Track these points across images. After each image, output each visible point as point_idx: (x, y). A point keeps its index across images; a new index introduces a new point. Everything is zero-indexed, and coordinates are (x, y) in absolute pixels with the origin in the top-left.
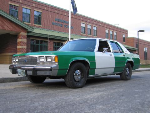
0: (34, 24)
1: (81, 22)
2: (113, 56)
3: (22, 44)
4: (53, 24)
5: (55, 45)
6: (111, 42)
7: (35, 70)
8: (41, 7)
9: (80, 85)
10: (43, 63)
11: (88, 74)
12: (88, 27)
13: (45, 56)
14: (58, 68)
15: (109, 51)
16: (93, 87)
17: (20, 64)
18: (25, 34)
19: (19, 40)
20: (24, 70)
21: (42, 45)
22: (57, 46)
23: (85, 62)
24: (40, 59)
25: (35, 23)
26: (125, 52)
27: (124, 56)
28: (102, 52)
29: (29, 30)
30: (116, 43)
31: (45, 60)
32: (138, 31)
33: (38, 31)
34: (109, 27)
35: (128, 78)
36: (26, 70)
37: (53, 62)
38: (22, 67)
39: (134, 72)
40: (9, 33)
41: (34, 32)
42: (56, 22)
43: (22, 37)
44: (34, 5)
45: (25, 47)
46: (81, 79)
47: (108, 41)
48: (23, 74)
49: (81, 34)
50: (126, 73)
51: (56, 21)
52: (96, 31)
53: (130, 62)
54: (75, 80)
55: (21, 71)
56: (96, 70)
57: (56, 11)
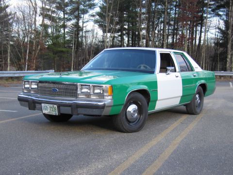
2: (180, 78)
6: (175, 53)
10: (88, 95)
13: (91, 85)
14: (113, 104)
15: (175, 71)
17: (41, 93)
23: (144, 92)
26: (195, 69)
27: (194, 76)
28: (165, 74)
35: (198, 110)
37: (105, 94)
46: (137, 118)
47: (172, 52)
48: (53, 112)
54: (128, 120)
56: (157, 102)
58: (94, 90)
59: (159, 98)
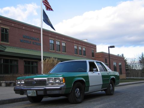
0: (1, 42)
1: (50, 38)
8: (8, 23)
11: (84, 91)
14: (65, 88)
15: (98, 71)
16: (89, 102)
17: (27, 86)
20: (35, 91)
21: (12, 64)
24: (48, 81)
26: (108, 71)
27: (108, 74)
28: (92, 72)
29: (1, 49)
30: (101, 63)
34: (77, 42)
35: (112, 93)
36: (37, 91)
37: (62, 82)
39: (115, 87)
42: (24, 39)
44: (0, 22)
46: (80, 96)
47: (95, 62)
48: (33, 95)
49: (50, 50)
50: (110, 88)
52: (65, 47)
53: (113, 79)
54: (76, 97)
55: (31, 92)
57: (24, 28)
58: (55, 81)
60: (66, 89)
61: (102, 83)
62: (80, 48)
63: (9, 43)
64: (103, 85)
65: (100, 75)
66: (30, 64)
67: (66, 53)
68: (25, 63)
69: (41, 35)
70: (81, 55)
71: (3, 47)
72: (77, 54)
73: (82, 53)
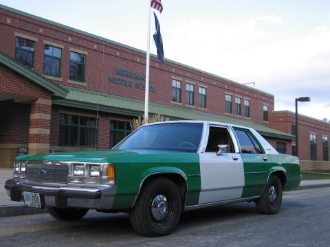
0: (69, 81)
1: (173, 77)
2: (240, 161)
3: (39, 123)
4: (111, 81)
5: (115, 127)
6: (235, 129)
7: (62, 196)
8: (84, 43)
9: (164, 228)
10: (82, 178)
11: (183, 202)
12: (188, 88)
13: (85, 163)
17: (29, 178)
18: (49, 102)
19: (35, 116)
20: (38, 195)
21: (84, 126)
22: (117, 130)
23: (176, 178)
24: (74, 170)
25: (71, 78)
26: (267, 152)
27: (265, 160)
29: (57, 94)
30: (247, 132)
31: (86, 173)
32: (297, 100)
33: (77, 95)
34: (232, 88)
35: (273, 208)
36: (43, 194)
37: (104, 177)
38: (33, 187)
40: (13, 100)
41: (67, 98)
42: (117, 77)
43: (42, 109)
44: (70, 39)
45: (48, 132)
46: (167, 216)
48: (35, 204)
49: (172, 102)
50: (270, 197)
51: (117, 73)
52: (205, 96)
55: (31, 196)
56: (201, 194)
57: (118, 53)
58: (90, 171)
59: (203, 187)
60: (117, 195)
61: (242, 183)
62: (238, 101)
63: (85, 84)
64: (245, 188)
65: (238, 161)
66: (123, 129)
67: (206, 109)
68: (112, 127)
69: (145, 68)
70: (240, 114)
71: (60, 90)
72: (231, 112)
73: (243, 111)
